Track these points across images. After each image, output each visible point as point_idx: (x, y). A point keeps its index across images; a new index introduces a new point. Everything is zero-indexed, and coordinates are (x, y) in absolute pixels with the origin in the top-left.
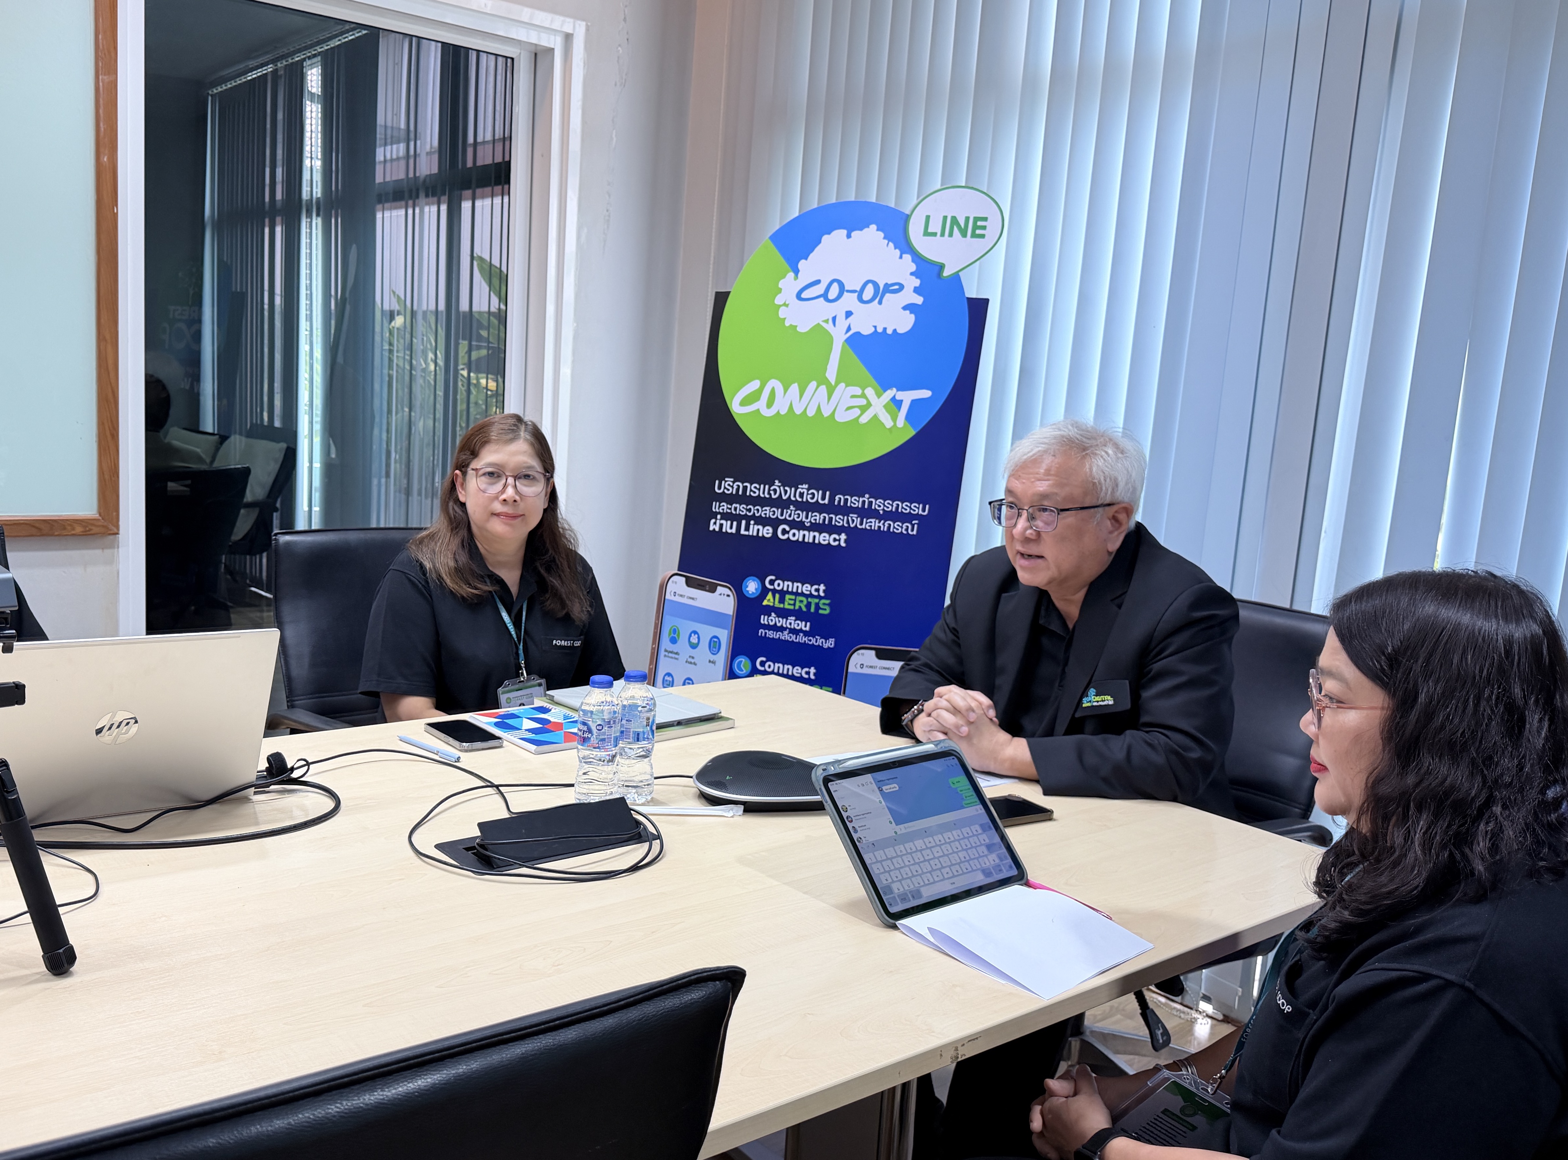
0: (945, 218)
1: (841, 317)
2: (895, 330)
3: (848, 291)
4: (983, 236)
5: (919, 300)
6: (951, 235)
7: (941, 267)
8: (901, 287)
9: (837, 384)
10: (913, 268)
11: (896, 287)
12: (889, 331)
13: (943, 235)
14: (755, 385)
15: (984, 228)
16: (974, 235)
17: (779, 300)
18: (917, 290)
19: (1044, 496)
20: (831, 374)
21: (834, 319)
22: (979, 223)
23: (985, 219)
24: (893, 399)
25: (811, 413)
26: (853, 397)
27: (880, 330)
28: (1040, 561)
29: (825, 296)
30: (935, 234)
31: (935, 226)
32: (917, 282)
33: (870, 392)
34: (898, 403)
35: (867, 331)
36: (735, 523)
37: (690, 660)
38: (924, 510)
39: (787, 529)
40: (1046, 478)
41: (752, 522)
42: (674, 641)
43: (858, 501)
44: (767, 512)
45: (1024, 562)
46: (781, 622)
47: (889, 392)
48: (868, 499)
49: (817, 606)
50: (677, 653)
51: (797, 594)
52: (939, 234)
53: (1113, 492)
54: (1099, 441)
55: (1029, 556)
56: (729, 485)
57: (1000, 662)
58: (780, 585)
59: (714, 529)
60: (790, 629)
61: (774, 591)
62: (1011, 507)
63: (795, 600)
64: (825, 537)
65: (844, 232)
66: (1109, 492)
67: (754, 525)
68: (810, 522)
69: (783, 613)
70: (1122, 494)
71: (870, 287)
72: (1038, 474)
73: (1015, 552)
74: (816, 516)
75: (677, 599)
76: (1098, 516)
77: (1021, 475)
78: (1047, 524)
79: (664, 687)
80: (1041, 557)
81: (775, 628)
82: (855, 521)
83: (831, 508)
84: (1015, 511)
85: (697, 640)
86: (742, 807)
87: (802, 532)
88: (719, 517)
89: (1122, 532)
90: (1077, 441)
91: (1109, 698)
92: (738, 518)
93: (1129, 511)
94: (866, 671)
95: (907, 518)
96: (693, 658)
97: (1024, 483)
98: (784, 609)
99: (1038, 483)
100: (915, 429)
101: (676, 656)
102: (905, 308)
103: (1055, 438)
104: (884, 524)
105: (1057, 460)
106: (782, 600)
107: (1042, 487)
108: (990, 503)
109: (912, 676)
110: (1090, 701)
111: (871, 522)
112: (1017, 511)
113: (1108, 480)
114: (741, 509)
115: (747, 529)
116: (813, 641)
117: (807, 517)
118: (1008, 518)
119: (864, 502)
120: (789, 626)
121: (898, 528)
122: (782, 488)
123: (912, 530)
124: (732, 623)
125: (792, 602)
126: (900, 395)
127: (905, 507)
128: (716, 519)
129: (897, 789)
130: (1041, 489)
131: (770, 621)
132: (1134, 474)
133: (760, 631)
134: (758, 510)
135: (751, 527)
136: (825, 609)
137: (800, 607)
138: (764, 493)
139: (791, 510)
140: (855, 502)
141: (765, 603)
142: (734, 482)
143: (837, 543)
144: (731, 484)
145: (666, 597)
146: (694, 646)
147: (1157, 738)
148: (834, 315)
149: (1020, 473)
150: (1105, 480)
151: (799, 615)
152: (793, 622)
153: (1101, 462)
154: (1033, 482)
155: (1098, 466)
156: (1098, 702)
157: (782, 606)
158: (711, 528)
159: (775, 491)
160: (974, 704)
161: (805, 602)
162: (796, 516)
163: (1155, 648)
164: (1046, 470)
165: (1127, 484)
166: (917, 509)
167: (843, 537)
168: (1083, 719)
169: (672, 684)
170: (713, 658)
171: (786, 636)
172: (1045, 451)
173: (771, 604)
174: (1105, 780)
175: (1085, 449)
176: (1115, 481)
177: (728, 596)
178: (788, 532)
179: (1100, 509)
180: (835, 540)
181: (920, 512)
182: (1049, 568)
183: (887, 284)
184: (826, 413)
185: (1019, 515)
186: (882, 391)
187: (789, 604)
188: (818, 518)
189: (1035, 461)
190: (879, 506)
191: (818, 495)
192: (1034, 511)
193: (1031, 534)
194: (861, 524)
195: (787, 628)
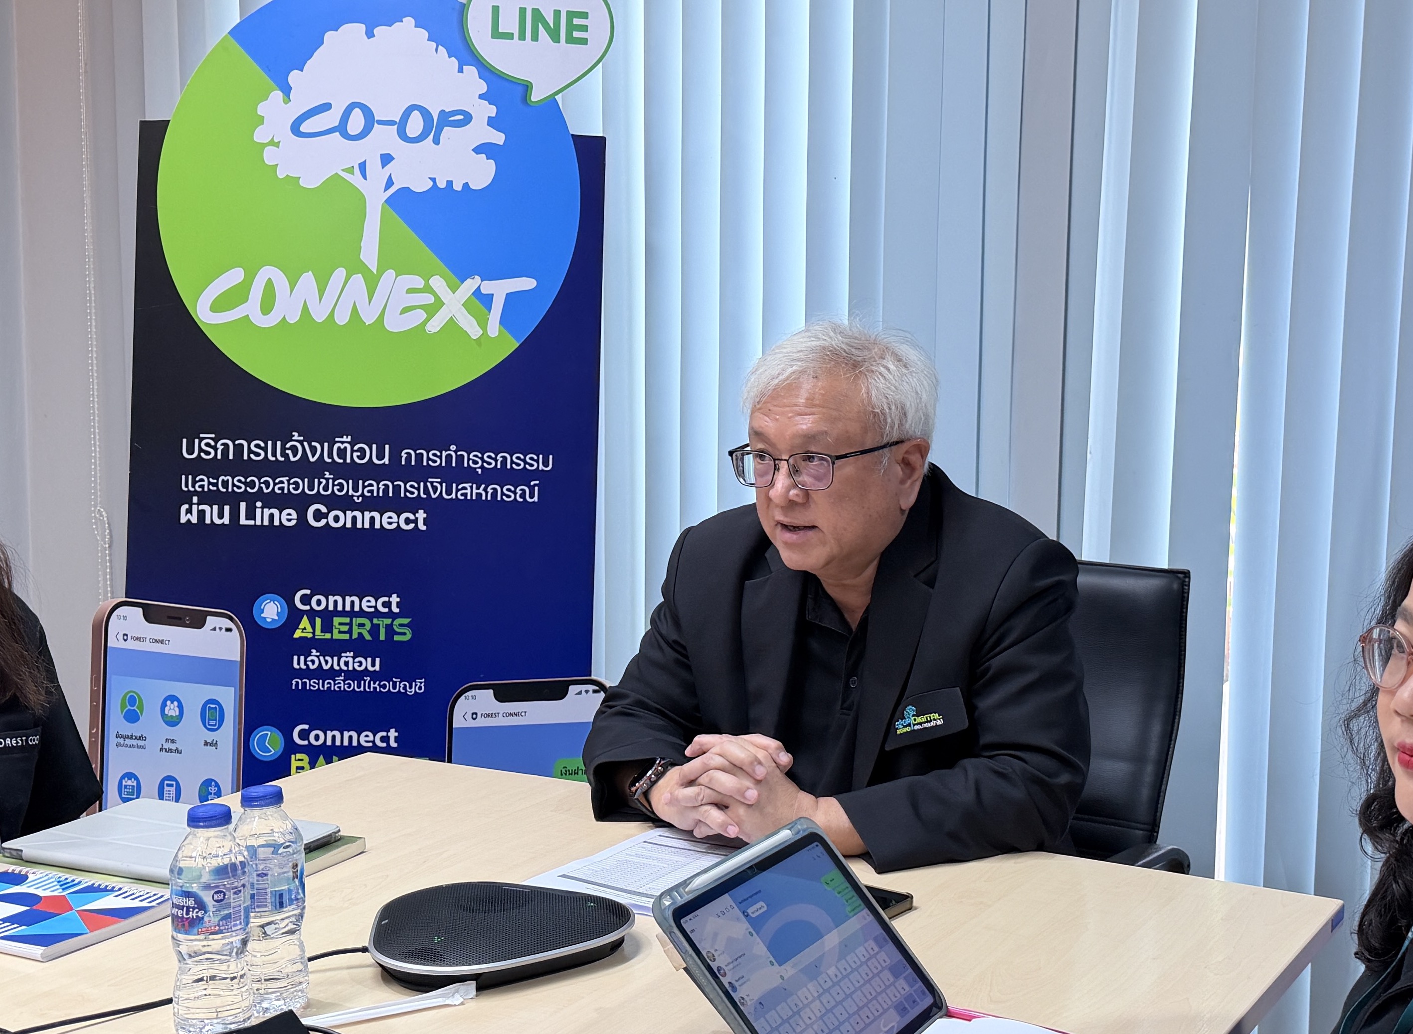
0: (523, 11)
1: (375, 164)
2: (466, 185)
3: (380, 122)
4: (584, 41)
5: (499, 138)
6: (535, 38)
7: (526, 87)
8: (467, 118)
9: (381, 271)
10: (483, 87)
11: (461, 117)
12: (458, 187)
13: (522, 37)
14: (236, 276)
15: (584, 28)
16: (571, 40)
17: (261, 135)
18: (491, 122)
19: (810, 437)
20: (370, 254)
21: (363, 167)
22: (576, 21)
23: (585, 15)
24: (477, 293)
25: (342, 318)
26: (410, 291)
27: (442, 184)
28: (810, 533)
29: (341, 128)
30: (510, 36)
31: (509, 24)
32: (492, 111)
33: (438, 283)
34: (486, 300)
35: (421, 186)
36: (227, 509)
37: (167, 746)
38: (546, 464)
39: (324, 509)
40: (808, 410)
41: (259, 504)
42: (132, 717)
43: (440, 457)
44: (284, 484)
45: (788, 536)
46: (327, 663)
47: (469, 281)
48: (455, 452)
49: (389, 629)
50: (140, 738)
51: (352, 614)
52: (516, 36)
53: (901, 424)
54: (873, 351)
55: (794, 527)
56: (208, 445)
57: (754, 682)
58: (320, 603)
59: (189, 520)
60: (347, 672)
61: (312, 615)
62: (762, 457)
63: (350, 624)
64: (390, 518)
65: (362, 27)
66: (896, 426)
67: (262, 508)
68: (363, 495)
69: (332, 648)
70: (912, 426)
71: (416, 116)
72: (796, 405)
73: (773, 524)
74: (371, 485)
75: (131, 645)
76: (885, 461)
77: (771, 408)
78: (818, 478)
79: (125, 800)
80: (813, 527)
81: (320, 674)
82: (438, 489)
83: (395, 471)
84: (769, 461)
85: (177, 709)
86: (473, 984)
87: (349, 514)
88: (195, 499)
89: (916, 481)
90: (844, 354)
91: (936, 716)
92: (233, 499)
93: (923, 449)
94: (481, 722)
95: (522, 477)
96: (173, 741)
97: (777, 420)
98: (332, 640)
99: (798, 418)
100: (518, 341)
101: (141, 743)
102: (478, 150)
103: (812, 351)
104: (485, 490)
105: (820, 384)
106: (327, 627)
107: (806, 424)
108: (731, 453)
109: (621, 724)
110: (909, 725)
111: (465, 488)
112: (772, 462)
113: (893, 408)
114: (236, 483)
115: (251, 515)
116: (389, 686)
117: (356, 489)
118: (758, 474)
119: (449, 457)
120: (345, 668)
121: (510, 493)
122: (305, 444)
123: (532, 496)
124: (239, 676)
125: (346, 628)
126: (488, 287)
127: (516, 461)
128: (191, 504)
129: (765, 908)
130: (804, 427)
131: (310, 664)
132: (924, 396)
133: (294, 682)
134: (267, 484)
135: (259, 511)
136: (404, 634)
137: (360, 634)
138: (274, 454)
139: (327, 480)
140: (434, 458)
141: (298, 634)
142: (216, 440)
143: (412, 526)
144: (213, 443)
145: (109, 645)
146: (173, 722)
147: (1007, 763)
148: (363, 160)
149: (769, 406)
150: (890, 409)
151: (360, 647)
152: (351, 660)
153: (881, 383)
154: (790, 418)
155: (878, 388)
156: (921, 724)
157: (328, 636)
158: (183, 519)
159: (294, 450)
160: (761, 755)
161: (368, 626)
162: (336, 488)
163: (991, 636)
164: (807, 399)
165: (917, 410)
166: (535, 462)
167: (421, 515)
168: (898, 752)
169: (137, 792)
170: (210, 736)
171: (340, 684)
172: (803, 372)
173: (310, 635)
174: (953, 836)
175: (856, 365)
176: (903, 408)
177: (229, 630)
178: (326, 516)
179: (886, 450)
180: (407, 521)
181: (541, 467)
182: (824, 543)
183: (443, 111)
184: (369, 318)
185: (776, 468)
186: (458, 282)
187: (340, 632)
188: (375, 488)
189: (789, 387)
190: (475, 462)
191: (371, 453)
192: (795, 461)
193: (797, 495)
194: (449, 492)
195: (341, 670)
